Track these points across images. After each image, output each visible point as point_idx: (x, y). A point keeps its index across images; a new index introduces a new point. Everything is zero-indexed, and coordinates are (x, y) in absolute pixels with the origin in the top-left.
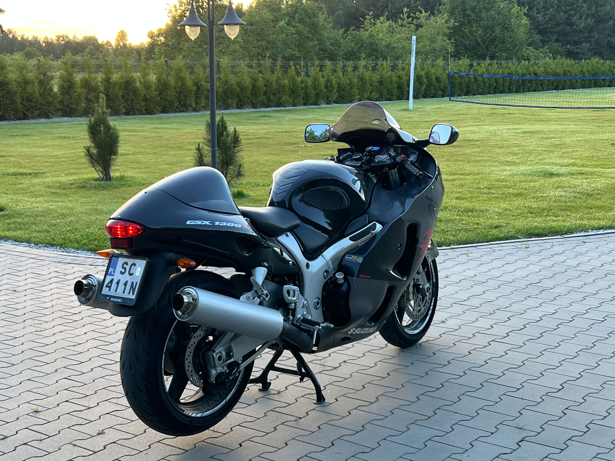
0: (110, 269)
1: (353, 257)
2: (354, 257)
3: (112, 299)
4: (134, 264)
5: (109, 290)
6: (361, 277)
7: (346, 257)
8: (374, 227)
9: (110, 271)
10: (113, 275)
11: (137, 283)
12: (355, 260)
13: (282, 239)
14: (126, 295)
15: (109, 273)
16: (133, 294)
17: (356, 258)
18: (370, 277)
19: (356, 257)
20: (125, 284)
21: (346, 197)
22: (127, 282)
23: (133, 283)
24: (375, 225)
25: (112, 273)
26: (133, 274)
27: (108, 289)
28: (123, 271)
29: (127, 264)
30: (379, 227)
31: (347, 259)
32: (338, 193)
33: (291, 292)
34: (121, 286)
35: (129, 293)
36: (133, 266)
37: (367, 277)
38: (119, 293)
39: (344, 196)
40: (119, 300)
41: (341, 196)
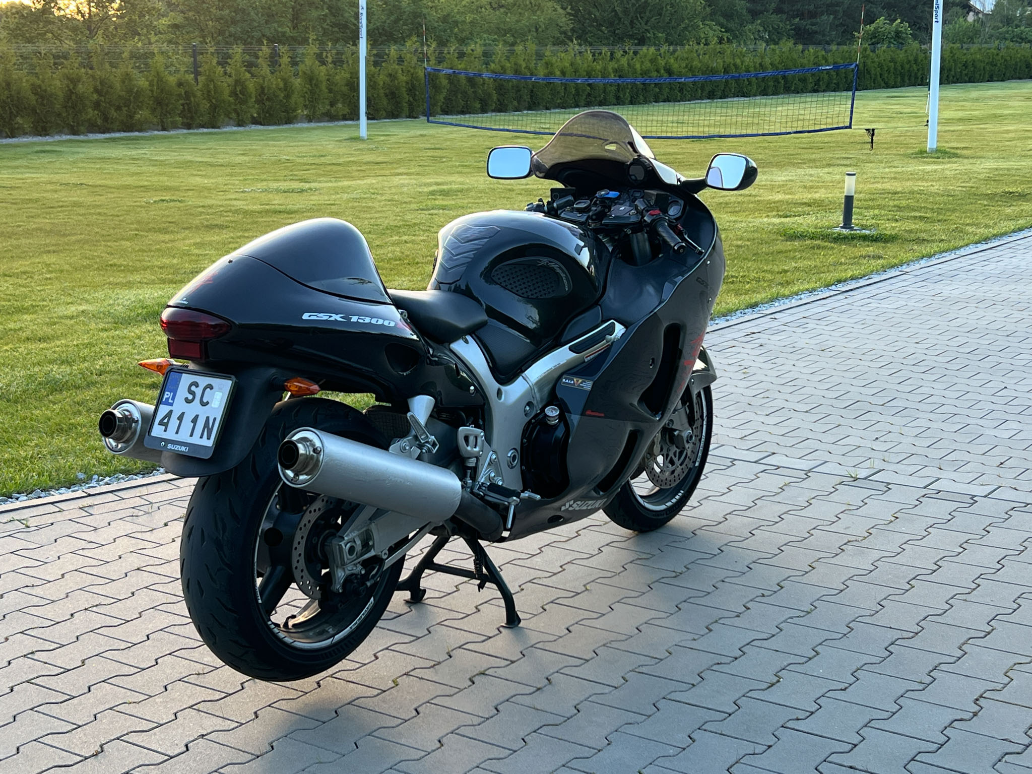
0: (167, 393)
1: (575, 380)
2: (577, 381)
3: (170, 446)
4: (210, 387)
5: (165, 431)
6: (590, 416)
7: (564, 380)
8: (611, 330)
9: (166, 396)
10: (171, 404)
11: (215, 419)
12: (579, 386)
13: (458, 347)
14: (196, 440)
15: (164, 400)
16: (209, 438)
17: (581, 383)
18: (603, 415)
19: (580, 381)
20: (195, 420)
21: (566, 277)
22: (197, 416)
23: (208, 418)
24: (613, 325)
25: (170, 401)
26: (207, 403)
27: (163, 427)
28: (190, 397)
29: (197, 386)
30: (619, 330)
31: (564, 383)
32: (553, 269)
33: (472, 439)
34: (187, 425)
35: (201, 437)
36: (208, 389)
37: (597, 414)
38: (184, 436)
39: (563, 275)
40: (183, 449)
41: (557, 274)
